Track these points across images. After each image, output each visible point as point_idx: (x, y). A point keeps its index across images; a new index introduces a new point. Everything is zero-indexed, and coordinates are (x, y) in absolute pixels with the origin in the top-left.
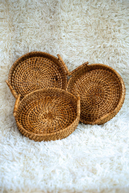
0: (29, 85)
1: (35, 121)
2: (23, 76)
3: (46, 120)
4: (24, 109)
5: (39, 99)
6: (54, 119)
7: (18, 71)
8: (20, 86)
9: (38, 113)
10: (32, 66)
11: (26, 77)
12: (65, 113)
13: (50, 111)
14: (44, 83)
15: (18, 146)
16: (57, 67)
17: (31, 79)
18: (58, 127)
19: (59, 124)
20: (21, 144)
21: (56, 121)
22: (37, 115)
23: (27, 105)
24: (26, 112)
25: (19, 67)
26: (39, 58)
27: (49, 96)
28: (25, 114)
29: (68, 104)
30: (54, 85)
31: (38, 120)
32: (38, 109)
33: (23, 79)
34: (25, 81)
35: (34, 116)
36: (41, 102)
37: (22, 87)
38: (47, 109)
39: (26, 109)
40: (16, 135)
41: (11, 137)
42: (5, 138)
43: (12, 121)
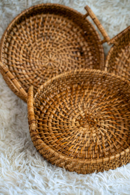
0: (35, 68)
1: (65, 133)
2: (24, 52)
3: (84, 129)
4: (39, 112)
5: (61, 92)
6: (99, 127)
7: (13, 42)
8: (20, 70)
9: (67, 117)
10: (38, 32)
11: (28, 52)
12: (115, 114)
13: (88, 112)
15: (54, 189)
17: (38, 57)
18: (111, 142)
19: (111, 136)
20: (58, 183)
21: (103, 129)
22: (65, 121)
23: (41, 104)
24: (44, 119)
26: (47, 16)
27: (76, 85)
28: (43, 123)
29: (115, 97)
31: (71, 131)
32: (64, 110)
33: (23, 57)
34: (28, 60)
35: (60, 124)
36: (64, 97)
37: (24, 71)
38: (80, 109)
39: (41, 112)
40: (40, 165)
41: (33, 170)
42: (22, 174)
43: (20, 137)
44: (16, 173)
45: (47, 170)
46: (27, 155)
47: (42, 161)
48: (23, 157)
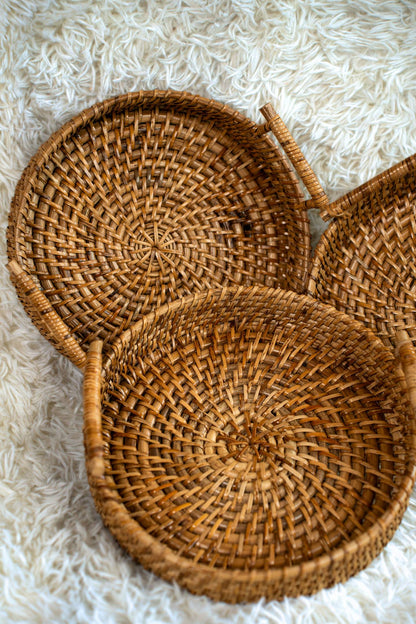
0: (113, 269)
1: (186, 477)
2: (80, 220)
3: (241, 466)
4: (115, 407)
5: (179, 345)
6: (282, 461)
7: (51, 193)
8: (67, 273)
9: (192, 426)
10: (123, 163)
11: (94, 223)
12: (329, 426)
13: (252, 414)
14: (187, 251)
16: (249, 162)
17: (119, 237)
18: (310, 509)
19: (312, 491)
21: (292, 471)
22: (188, 440)
23: (123, 382)
24: (128, 429)
25: (57, 170)
26: (152, 119)
27: (226, 327)
28: (126, 441)
29: (332, 371)
30: (235, 258)
31: (202, 470)
32: (185, 404)
33: (79, 235)
34: (90, 245)
35: (172, 445)
36: (190, 361)
37: (79, 277)
38: (232, 402)
39: (122, 408)
40: (110, 572)
41: (90, 589)
42: (60, 602)
43: (58, 477)
44: (43, 596)
45: (129, 590)
46: (75, 539)
47: (116, 559)
48: (63, 543)
